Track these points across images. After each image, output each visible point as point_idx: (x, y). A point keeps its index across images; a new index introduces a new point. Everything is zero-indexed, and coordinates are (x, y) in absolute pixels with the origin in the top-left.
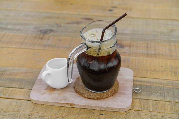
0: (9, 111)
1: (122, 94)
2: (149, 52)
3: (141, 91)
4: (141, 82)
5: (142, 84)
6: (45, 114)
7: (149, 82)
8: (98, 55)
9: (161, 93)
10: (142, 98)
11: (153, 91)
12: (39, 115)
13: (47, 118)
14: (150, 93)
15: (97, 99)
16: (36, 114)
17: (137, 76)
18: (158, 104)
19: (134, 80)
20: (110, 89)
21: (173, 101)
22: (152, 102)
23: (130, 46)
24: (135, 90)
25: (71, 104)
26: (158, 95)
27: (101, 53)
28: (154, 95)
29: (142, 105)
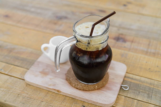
0: (3, 87)
1: (109, 89)
2: (149, 50)
3: (129, 89)
4: (132, 79)
5: (133, 81)
6: (32, 96)
7: (140, 81)
8: (87, 49)
9: (148, 94)
10: (128, 96)
11: (141, 90)
12: (27, 96)
13: (33, 100)
14: (138, 92)
15: (84, 90)
16: (25, 95)
17: (130, 73)
18: (142, 106)
19: (126, 76)
20: (99, 82)
21: (158, 105)
22: (137, 102)
23: (132, 42)
24: (123, 87)
25: (58, 91)
26: (145, 96)
27: (89, 48)
28: (141, 95)
29: (126, 103)
